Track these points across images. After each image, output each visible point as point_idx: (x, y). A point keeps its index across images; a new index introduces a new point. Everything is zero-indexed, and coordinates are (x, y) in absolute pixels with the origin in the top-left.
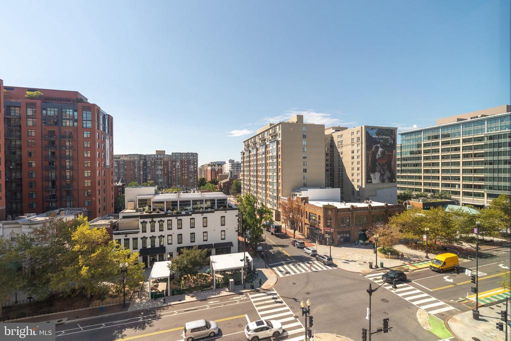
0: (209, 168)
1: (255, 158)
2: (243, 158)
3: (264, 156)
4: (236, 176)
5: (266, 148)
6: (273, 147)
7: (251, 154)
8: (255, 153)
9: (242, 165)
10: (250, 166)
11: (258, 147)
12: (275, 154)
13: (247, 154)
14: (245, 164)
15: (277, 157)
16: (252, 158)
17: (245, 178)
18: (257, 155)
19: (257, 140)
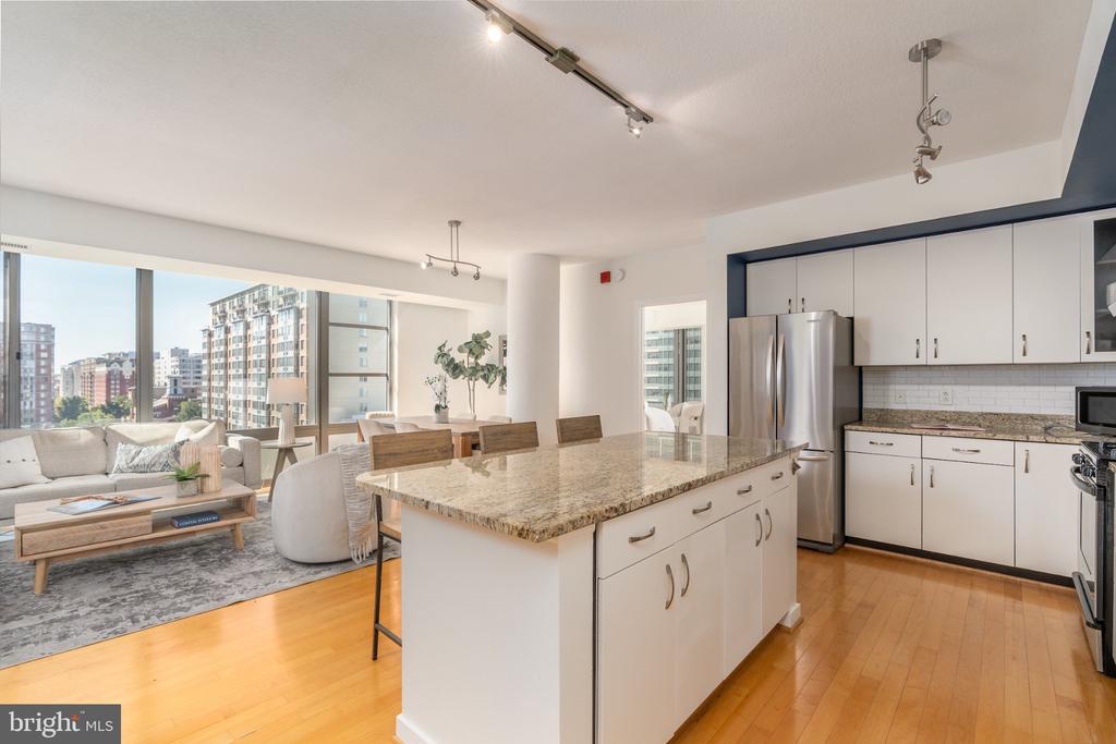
0: (102, 370)
1: (241, 345)
2: (210, 345)
3: (264, 342)
4: (193, 390)
5: (269, 324)
6: (286, 322)
7: (229, 336)
8: (241, 333)
9: (205, 362)
10: (226, 366)
11: (249, 319)
12: (291, 338)
13: (219, 335)
14: (215, 361)
15: (297, 346)
16: (232, 347)
17: (214, 395)
18: (246, 338)
19: (248, 304)
